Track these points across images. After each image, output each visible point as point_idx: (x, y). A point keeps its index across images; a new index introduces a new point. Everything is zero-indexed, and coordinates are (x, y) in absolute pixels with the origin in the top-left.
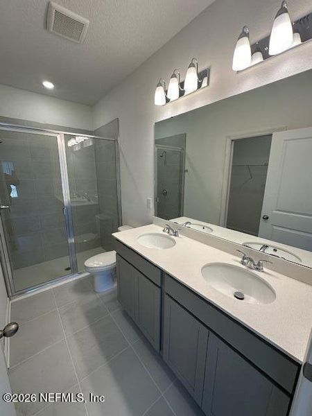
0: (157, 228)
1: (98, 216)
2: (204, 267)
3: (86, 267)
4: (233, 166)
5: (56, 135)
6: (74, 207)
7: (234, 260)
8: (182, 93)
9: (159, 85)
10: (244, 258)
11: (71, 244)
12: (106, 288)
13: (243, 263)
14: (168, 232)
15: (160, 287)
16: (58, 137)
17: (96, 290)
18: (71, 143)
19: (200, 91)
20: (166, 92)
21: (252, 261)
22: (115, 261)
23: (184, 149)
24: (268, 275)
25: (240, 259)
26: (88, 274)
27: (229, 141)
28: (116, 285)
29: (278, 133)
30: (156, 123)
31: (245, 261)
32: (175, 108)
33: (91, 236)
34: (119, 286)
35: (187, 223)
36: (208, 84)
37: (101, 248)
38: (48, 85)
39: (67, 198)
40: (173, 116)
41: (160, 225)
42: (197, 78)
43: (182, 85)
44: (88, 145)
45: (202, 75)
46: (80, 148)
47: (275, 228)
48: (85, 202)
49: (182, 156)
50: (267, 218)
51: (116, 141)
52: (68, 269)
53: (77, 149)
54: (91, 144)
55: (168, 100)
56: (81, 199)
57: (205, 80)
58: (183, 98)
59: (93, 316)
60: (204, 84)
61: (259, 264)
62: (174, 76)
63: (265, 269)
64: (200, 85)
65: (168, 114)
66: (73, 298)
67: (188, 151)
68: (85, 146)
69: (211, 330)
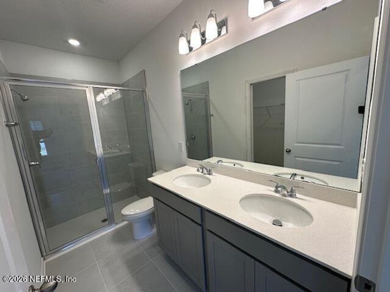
0: (191, 169)
1: (131, 165)
2: (241, 200)
3: (123, 215)
4: (254, 108)
5: (84, 89)
6: (107, 158)
7: (269, 190)
8: (203, 42)
9: (182, 35)
10: (277, 187)
11: (106, 194)
12: (144, 235)
13: (276, 191)
14: (202, 172)
15: (200, 225)
16: (87, 90)
17: (135, 238)
18: (100, 97)
19: (220, 39)
20: (189, 42)
21: (284, 188)
22: (153, 206)
23: (207, 96)
24: (301, 200)
25: (273, 189)
26: (125, 223)
27: (248, 85)
28: (155, 230)
29: (290, 74)
30: (181, 71)
31: (279, 189)
32: (198, 55)
33: (126, 185)
34: (159, 230)
35: (219, 161)
36: (227, 32)
37: (136, 196)
38: (74, 43)
39: (99, 151)
40: (197, 63)
41: (193, 167)
42: (216, 27)
43: (203, 34)
44: (116, 98)
45: (221, 25)
46: (108, 102)
47: (297, 159)
48: (116, 153)
49: (206, 102)
50: (290, 151)
51: (144, 91)
52: (104, 221)
53: (106, 103)
54: (119, 96)
55: (191, 49)
56: (113, 150)
57: (224, 28)
58: (205, 46)
59: (134, 265)
60: (224, 31)
61: (292, 191)
62: (195, 26)
63: (298, 195)
64: (219, 33)
65: (192, 62)
66: (112, 249)
67: (212, 97)
68: (113, 100)
69: (256, 259)
